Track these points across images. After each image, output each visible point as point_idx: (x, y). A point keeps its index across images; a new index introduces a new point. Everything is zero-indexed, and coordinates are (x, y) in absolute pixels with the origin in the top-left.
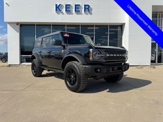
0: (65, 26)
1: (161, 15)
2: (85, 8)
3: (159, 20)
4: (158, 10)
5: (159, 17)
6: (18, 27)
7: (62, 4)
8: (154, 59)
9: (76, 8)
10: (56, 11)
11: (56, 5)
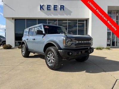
0: (47, 20)
1: (114, 13)
2: (61, 8)
3: (113, 16)
4: (112, 9)
5: (113, 13)
6: (13, 21)
7: (45, 4)
8: (109, 43)
9: (54, 7)
10: (41, 9)
11: (41, 5)
